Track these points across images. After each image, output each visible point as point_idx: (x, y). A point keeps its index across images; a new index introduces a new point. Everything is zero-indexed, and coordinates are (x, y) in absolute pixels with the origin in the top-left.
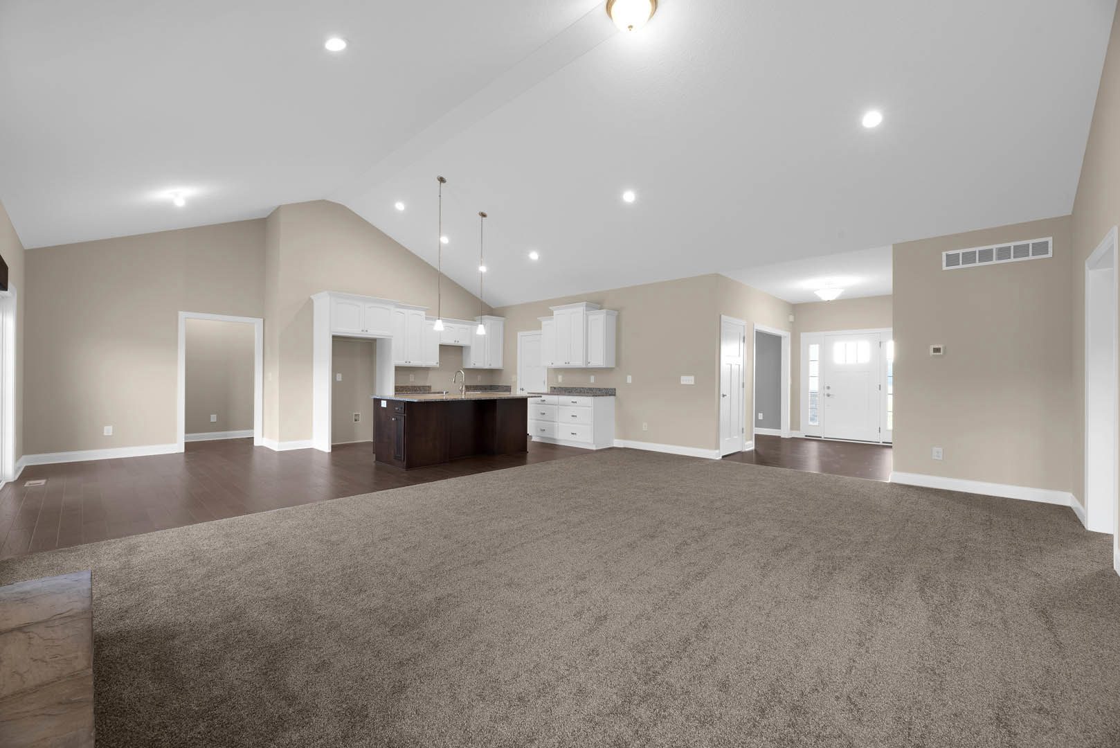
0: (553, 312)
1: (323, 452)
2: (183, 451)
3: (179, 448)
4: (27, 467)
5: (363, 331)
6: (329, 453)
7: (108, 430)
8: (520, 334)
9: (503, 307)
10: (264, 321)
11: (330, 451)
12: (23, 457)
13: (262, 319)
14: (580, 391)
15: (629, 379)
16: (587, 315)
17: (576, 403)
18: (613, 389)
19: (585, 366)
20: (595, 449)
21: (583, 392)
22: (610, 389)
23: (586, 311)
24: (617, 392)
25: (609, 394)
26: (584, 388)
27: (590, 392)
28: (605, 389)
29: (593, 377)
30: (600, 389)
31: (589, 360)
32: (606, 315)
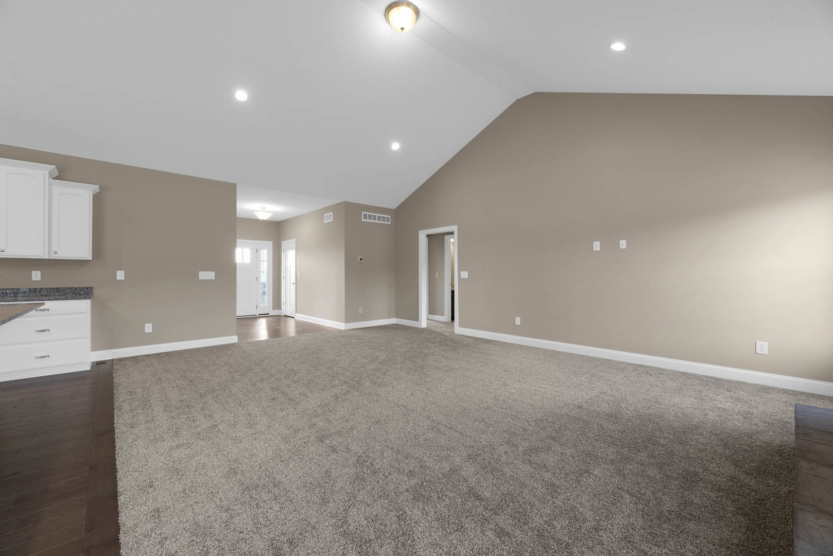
14: (6, 294)
15: (120, 275)
16: (50, 185)
17: (48, 310)
18: (87, 288)
19: (46, 257)
20: (89, 369)
21: (12, 295)
22: (82, 289)
23: (49, 178)
24: (96, 292)
25: (80, 295)
26: (18, 290)
27: (35, 294)
28: (70, 288)
29: (39, 273)
30: (58, 290)
31: (55, 249)
32: (91, 192)
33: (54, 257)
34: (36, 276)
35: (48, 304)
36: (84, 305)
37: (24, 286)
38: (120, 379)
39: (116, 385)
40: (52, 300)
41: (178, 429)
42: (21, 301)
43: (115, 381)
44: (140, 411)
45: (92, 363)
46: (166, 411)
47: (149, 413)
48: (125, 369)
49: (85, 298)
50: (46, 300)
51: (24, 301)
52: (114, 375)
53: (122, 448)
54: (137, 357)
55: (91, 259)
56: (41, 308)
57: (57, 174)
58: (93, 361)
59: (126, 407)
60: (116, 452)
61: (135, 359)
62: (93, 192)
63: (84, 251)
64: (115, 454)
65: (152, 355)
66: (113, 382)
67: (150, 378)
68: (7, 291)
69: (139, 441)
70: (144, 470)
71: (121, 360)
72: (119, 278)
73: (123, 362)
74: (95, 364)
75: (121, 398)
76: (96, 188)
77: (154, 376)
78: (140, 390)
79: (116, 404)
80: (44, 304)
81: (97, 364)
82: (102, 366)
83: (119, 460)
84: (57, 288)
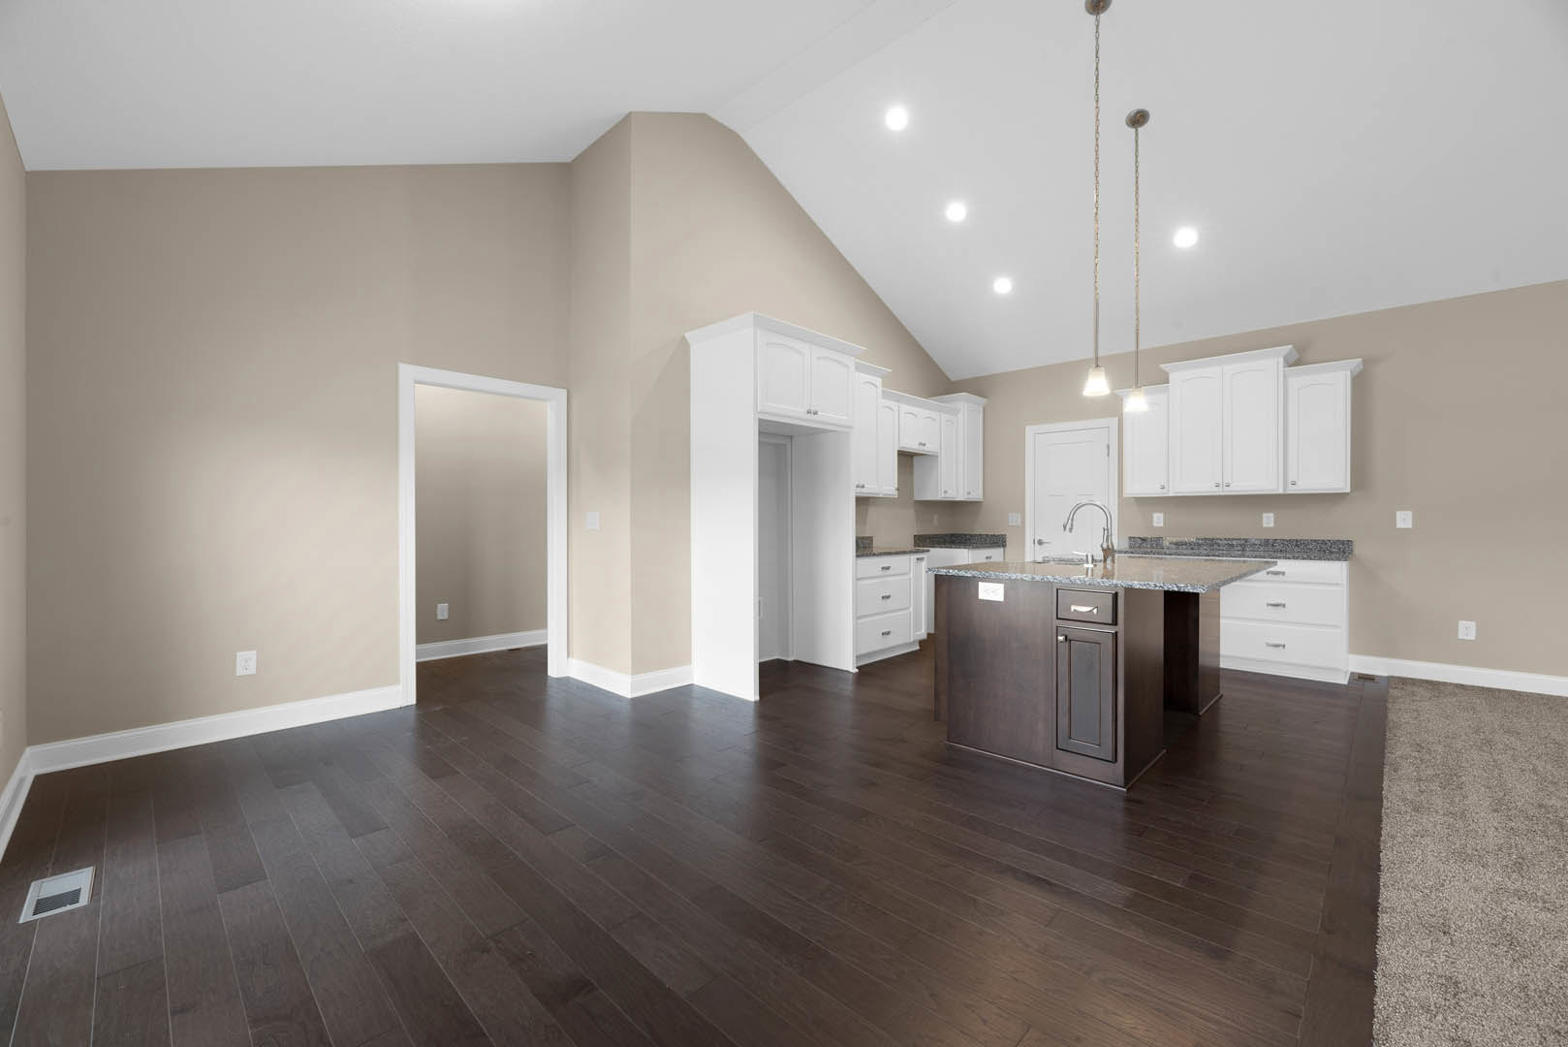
0: (1167, 374)
1: (744, 702)
2: (413, 701)
3: (402, 693)
4: (38, 778)
5: (808, 412)
6: (755, 702)
7: (246, 663)
8: (1030, 431)
9: (991, 376)
10: (568, 392)
11: (758, 698)
12: (29, 750)
13: (565, 392)
14: (1232, 546)
15: (1404, 520)
16: (1285, 376)
17: (1283, 573)
18: (1343, 543)
19: (1281, 491)
20: (1346, 683)
21: (1239, 548)
22: (1335, 542)
23: (1284, 367)
24: (1357, 549)
25: (1331, 552)
26: (1246, 540)
27: (1266, 549)
28: (1315, 541)
29: (1271, 515)
30: (1297, 543)
31: (1291, 477)
32: (1349, 373)
33: (1292, 490)
34: (1268, 520)
35: (1282, 565)
36: (1336, 571)
37: (1253, 536)
38: (1401, 714)
39: (1391, 724)
40: (1289, 558)
41: (1523, 859)
42: (1248, 557)
43: (1391, 716)
44: (1435, 786)
45: (1352, 673)
46: (1496, 811)
47: (1457, 800)
48: (1413, 701)
49: (1339, 559)
50: (1280, 558)
51: (1253, 557)
52: (1389, 706)
53: (1393, 837)
54: (1438, 683)
55: (1348, 490)
56: (1271, 569)
57: (1296, 356)
58: (1353, 671)
59: (1408, 769)
60: (1382, 839)
61: (1434, 687)
62: (1351, 372)
63: (1337, 479)
64: (1379, 840)
65: (1473, 688)
66: (1386, 717)
67: (1466, 734)
68: (1234, 542)
69: (1427, 840)
70: (1433, 896)
71: (1404, 681)
72: (1400, 525)
73: (1409, 688)
74: (1356, 677)
75: (1399, 749)
76: (1356, 363)
77: (1476, 732)
78: (1440, 748)
79: (1389, 758)
80: (1275, 563)
81: (1359, 678)
82: (1368, 684)
83: (1386, 854)
84: (1297, 541)
